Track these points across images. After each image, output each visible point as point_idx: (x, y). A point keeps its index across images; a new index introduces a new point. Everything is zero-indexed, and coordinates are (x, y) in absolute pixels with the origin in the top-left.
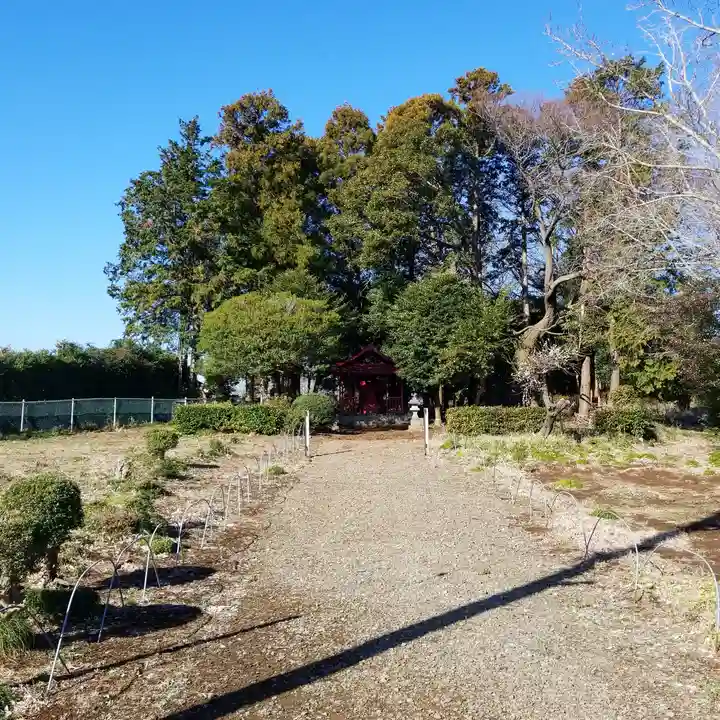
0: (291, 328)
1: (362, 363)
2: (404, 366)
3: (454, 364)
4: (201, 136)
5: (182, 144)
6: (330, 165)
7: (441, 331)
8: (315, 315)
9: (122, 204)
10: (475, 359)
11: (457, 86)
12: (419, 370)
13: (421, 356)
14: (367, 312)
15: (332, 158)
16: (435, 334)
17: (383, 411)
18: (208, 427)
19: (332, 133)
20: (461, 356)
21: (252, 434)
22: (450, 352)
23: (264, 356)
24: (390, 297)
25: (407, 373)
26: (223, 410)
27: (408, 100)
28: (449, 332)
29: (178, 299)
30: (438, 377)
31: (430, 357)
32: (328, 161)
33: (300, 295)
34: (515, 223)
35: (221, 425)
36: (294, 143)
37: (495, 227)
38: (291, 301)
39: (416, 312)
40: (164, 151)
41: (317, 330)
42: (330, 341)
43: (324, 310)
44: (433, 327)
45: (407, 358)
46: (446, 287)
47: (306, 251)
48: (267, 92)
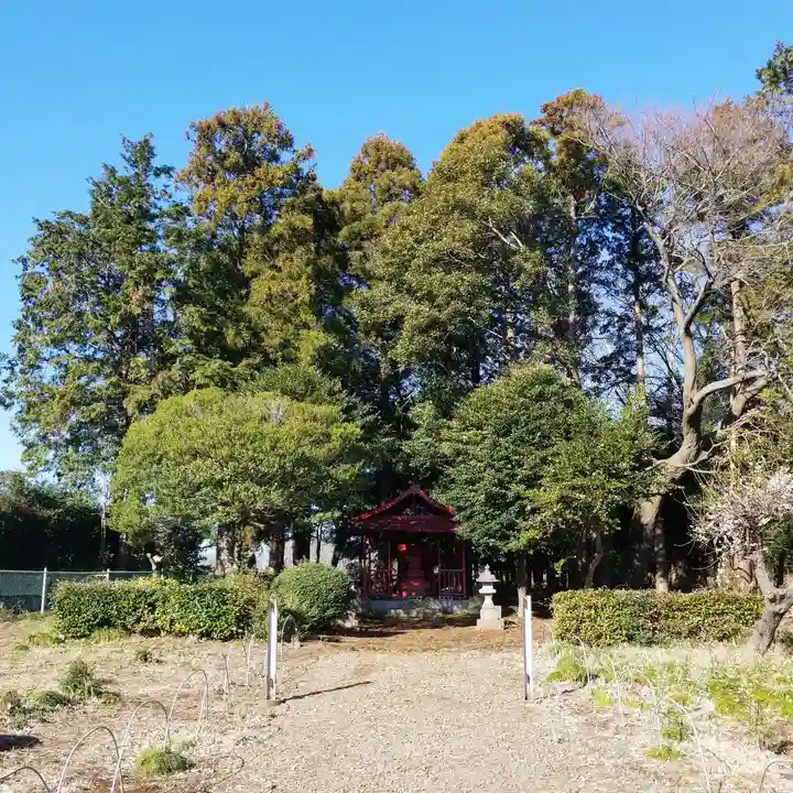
0: (273, 448)
1: (400, 514)
2: (469, 518)
3: (555, 514)
4: (156, 163)
5: (124, 171)
6: (356, 216)
7: (529, 461)
8: (320, 428)
9: (24, 261)
10: (589, 507)
11: (543, 116)
12: (494, 526)
13: (496, 502)
14: (409, 438)
15: (359, 206)
16: (521, 466)
17: (434, 593)
18: (114, 626)
19: (359, 175)
20: (565, 501)
21: (192, 638)
22: (548, 494)
23: (224, 496)
24: (445, 411)
25: (472, 531)
26: (141, 594)
27: (473, 123)
28: (544, 461)
29: (100, 407)
30: (525, 537)
31: (512, 504)
32: (353, 210)
33: (297, 397)
34: (624, 319)
35: (138, 621)
36: (301, 182)
37: (595, 323)
38: (277, 404)
39: (487, 431)
40: (96, 185)
41: (320, 453)
42: (343, 472)
43: (335, 420)
44: (516, 453)
45: (473, 505)
46: (538, 388)
47: (314, 339)
48: (262, 107)
